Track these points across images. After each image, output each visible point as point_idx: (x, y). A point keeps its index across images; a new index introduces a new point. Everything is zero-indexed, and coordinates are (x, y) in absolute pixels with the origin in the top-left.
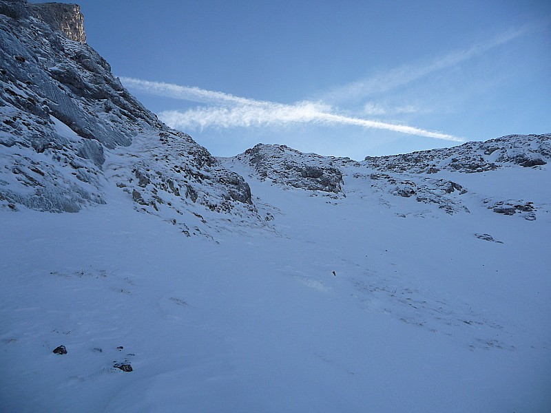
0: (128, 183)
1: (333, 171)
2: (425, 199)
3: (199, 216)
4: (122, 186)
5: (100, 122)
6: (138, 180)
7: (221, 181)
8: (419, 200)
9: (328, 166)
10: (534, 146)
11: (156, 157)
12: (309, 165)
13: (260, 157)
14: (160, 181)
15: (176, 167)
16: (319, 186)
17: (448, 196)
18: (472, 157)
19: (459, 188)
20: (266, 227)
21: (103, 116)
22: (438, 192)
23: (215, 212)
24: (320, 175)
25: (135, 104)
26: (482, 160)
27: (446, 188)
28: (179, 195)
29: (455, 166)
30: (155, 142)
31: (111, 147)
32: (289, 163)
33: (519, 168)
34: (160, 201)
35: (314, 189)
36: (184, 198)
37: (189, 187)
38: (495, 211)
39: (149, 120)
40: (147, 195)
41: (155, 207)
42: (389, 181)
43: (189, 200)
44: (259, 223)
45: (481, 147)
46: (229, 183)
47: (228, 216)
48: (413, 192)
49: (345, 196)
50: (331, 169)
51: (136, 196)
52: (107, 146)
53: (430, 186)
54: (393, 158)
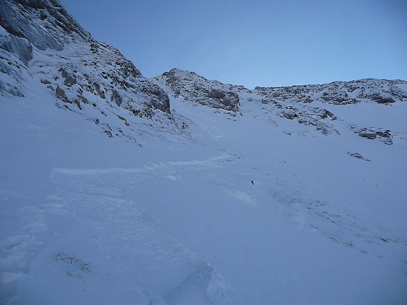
0: (53, 81)
1: (232, 94)
2: (305, 122)
3: (123, 119)
4: (46, 82)
5: (32, 25)
6: (64, 79)
7: (144, 90)
8: (300, 122)
9: (228, 90)
10: (386, 88)
11: (85, 63)
12: (214, 88)
13: (175, 79)
14: (86, 82)
15: (104, 73)
16: (222, 105)
17: (322, 121)
18: (339, 93)
19: (331, 115)
20: (184, 134)
21: (38, 21)
22: (315, 117)
23: (138, 117)
24: (223, 96)
25: (71, 20)
26: (346, 95)
27: (322, 115)
28: (104, 98)
29: (326, 98)
30: (86, 51)
31: (41, 48)
32: (198, 85)
33: (374, 103)
34: (85, 101)
35: (217, 108)
36: (110, 101)
37: (115, 92)
38: (361, 135)
39: (83, 35)
40: (71, 93)
41: (79, 106)
42: (277, 106)
43: (114, 104)
44: (177, 130)
45: (345, 86)
46: (152, 93)
47: (149, 121)
48: (296, 116)
49: (241, 115)
50: (230, 93)
51: (60, 93)
52: (37, 47)
53: (309, 112)
54: (277, 89)
